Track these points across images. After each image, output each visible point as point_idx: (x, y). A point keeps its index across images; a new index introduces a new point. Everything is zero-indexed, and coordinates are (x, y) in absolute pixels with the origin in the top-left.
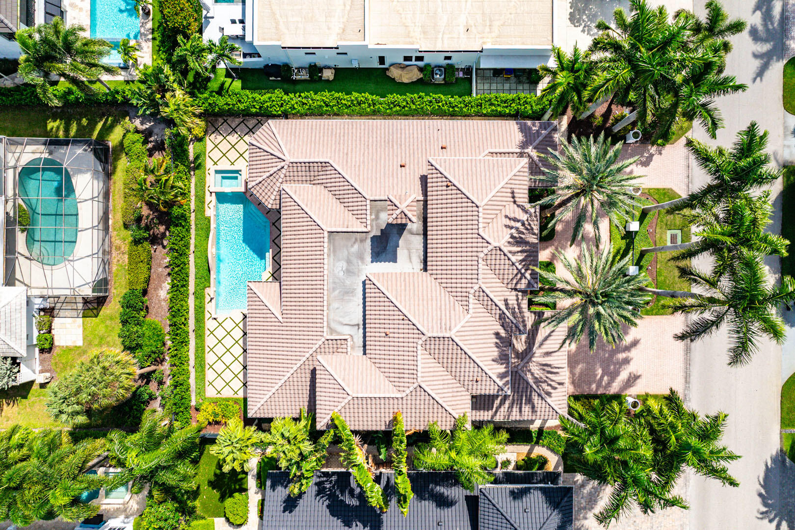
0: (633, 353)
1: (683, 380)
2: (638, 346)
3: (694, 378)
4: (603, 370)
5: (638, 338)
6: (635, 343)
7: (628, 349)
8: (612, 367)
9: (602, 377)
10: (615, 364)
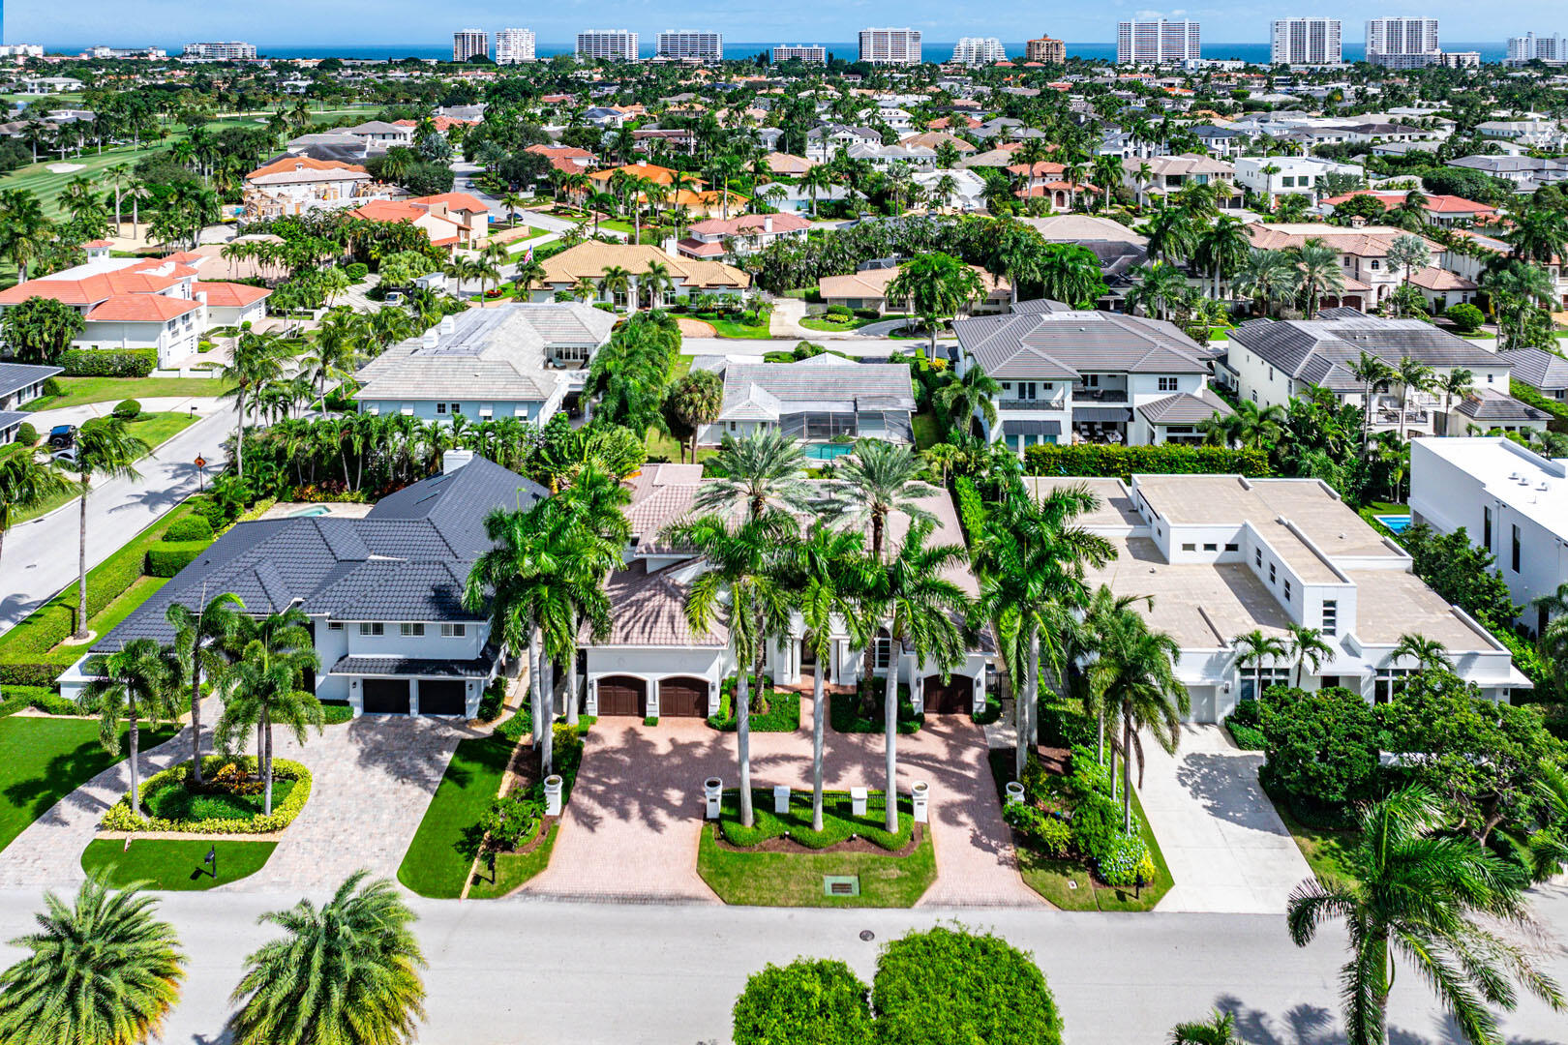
0: (638, 824)
2: (648, 831)
4: (614, 785)
6: (656, 827)
7: (646, 816)
8: (617, 796)
10: (622, 799)
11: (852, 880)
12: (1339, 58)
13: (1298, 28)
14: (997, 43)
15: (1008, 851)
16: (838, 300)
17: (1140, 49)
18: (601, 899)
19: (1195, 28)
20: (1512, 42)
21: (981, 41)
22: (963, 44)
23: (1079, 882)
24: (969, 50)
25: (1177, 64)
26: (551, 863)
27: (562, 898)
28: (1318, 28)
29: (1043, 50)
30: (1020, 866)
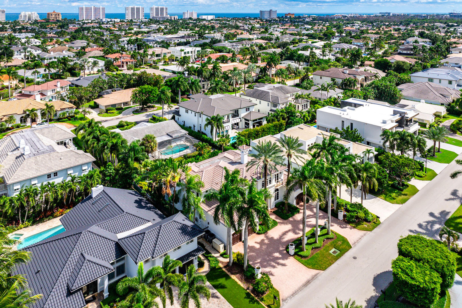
0: (280, 267)
1: (291, 293)
2: (284, 267)
3: (297, 297)
4: (260, 261)
5: (287, 264)
6: (283, 265)
7: (278, 264)
8: (265, 264)
9: (258, 263)
10: (268, 263)
11: (334, 250)
12: (144, 18)
13: (133, 9)
14: (36, 13)
15: (349, 226)
16: (108, 106)
17: (87, 15)
18: (300, 289)
19: (103, 9)
20: (184, 13)
21: (30, 13)
22: (23, 14)
23: (365, 225)
24: (25, 16)
25: (99, 20)
26: (278, 289)
27: (293, 295)
28: (138, 9)
29: (54, 16)
30: (354, 227)
